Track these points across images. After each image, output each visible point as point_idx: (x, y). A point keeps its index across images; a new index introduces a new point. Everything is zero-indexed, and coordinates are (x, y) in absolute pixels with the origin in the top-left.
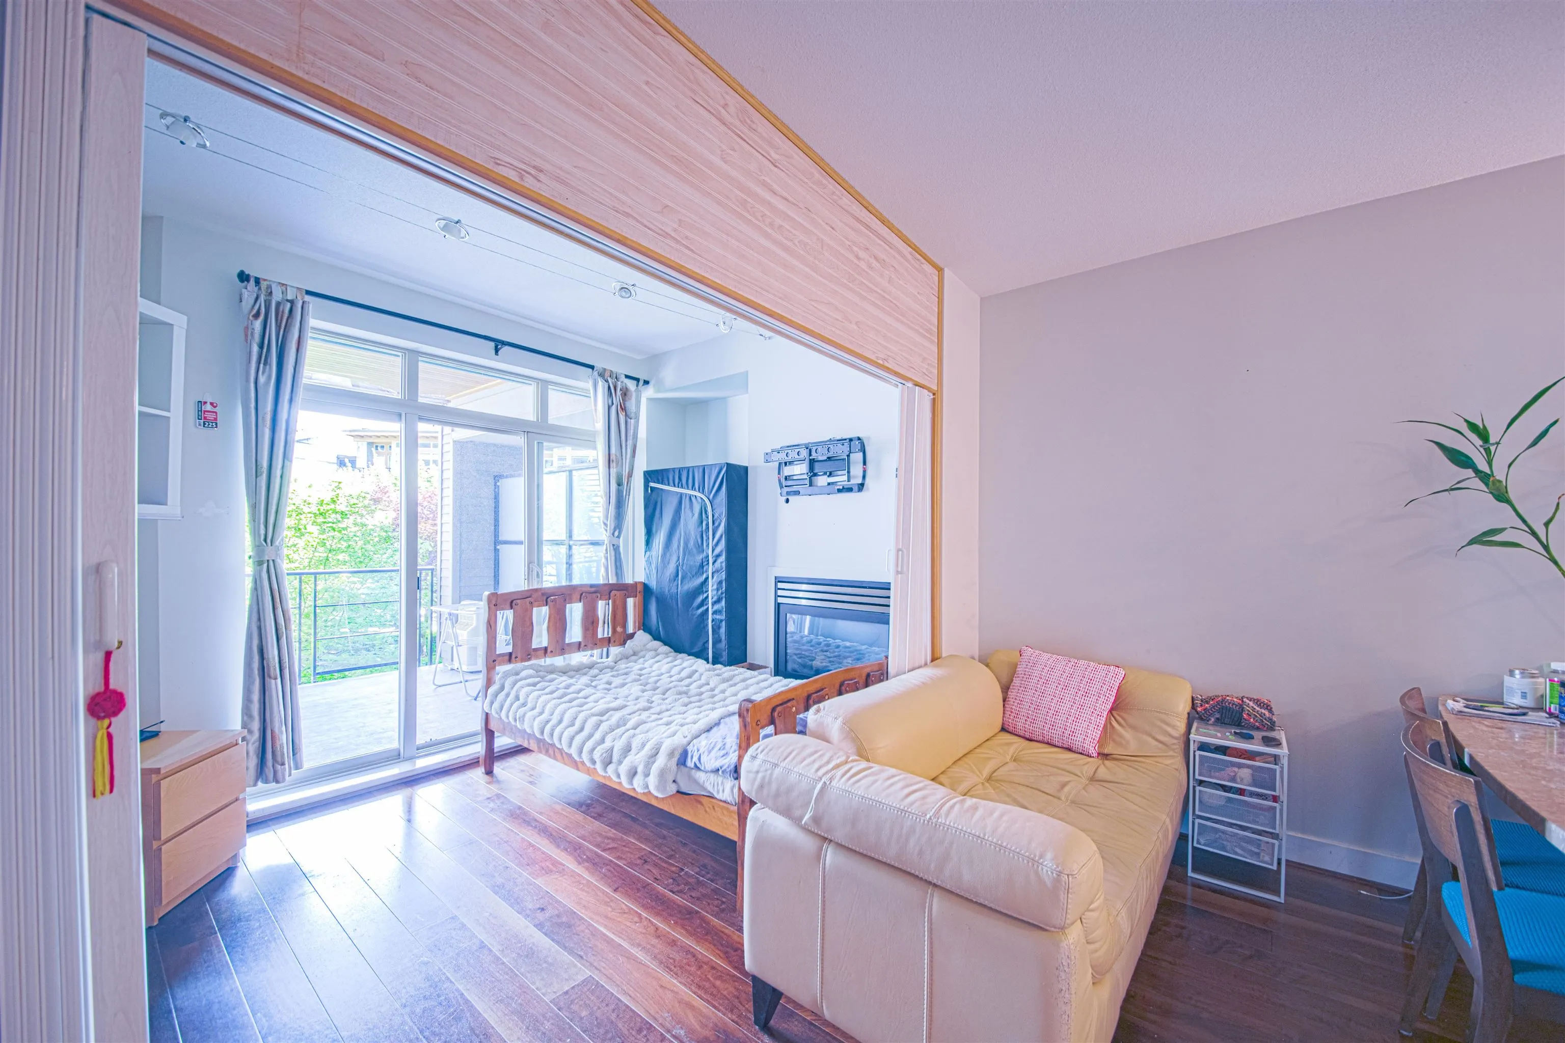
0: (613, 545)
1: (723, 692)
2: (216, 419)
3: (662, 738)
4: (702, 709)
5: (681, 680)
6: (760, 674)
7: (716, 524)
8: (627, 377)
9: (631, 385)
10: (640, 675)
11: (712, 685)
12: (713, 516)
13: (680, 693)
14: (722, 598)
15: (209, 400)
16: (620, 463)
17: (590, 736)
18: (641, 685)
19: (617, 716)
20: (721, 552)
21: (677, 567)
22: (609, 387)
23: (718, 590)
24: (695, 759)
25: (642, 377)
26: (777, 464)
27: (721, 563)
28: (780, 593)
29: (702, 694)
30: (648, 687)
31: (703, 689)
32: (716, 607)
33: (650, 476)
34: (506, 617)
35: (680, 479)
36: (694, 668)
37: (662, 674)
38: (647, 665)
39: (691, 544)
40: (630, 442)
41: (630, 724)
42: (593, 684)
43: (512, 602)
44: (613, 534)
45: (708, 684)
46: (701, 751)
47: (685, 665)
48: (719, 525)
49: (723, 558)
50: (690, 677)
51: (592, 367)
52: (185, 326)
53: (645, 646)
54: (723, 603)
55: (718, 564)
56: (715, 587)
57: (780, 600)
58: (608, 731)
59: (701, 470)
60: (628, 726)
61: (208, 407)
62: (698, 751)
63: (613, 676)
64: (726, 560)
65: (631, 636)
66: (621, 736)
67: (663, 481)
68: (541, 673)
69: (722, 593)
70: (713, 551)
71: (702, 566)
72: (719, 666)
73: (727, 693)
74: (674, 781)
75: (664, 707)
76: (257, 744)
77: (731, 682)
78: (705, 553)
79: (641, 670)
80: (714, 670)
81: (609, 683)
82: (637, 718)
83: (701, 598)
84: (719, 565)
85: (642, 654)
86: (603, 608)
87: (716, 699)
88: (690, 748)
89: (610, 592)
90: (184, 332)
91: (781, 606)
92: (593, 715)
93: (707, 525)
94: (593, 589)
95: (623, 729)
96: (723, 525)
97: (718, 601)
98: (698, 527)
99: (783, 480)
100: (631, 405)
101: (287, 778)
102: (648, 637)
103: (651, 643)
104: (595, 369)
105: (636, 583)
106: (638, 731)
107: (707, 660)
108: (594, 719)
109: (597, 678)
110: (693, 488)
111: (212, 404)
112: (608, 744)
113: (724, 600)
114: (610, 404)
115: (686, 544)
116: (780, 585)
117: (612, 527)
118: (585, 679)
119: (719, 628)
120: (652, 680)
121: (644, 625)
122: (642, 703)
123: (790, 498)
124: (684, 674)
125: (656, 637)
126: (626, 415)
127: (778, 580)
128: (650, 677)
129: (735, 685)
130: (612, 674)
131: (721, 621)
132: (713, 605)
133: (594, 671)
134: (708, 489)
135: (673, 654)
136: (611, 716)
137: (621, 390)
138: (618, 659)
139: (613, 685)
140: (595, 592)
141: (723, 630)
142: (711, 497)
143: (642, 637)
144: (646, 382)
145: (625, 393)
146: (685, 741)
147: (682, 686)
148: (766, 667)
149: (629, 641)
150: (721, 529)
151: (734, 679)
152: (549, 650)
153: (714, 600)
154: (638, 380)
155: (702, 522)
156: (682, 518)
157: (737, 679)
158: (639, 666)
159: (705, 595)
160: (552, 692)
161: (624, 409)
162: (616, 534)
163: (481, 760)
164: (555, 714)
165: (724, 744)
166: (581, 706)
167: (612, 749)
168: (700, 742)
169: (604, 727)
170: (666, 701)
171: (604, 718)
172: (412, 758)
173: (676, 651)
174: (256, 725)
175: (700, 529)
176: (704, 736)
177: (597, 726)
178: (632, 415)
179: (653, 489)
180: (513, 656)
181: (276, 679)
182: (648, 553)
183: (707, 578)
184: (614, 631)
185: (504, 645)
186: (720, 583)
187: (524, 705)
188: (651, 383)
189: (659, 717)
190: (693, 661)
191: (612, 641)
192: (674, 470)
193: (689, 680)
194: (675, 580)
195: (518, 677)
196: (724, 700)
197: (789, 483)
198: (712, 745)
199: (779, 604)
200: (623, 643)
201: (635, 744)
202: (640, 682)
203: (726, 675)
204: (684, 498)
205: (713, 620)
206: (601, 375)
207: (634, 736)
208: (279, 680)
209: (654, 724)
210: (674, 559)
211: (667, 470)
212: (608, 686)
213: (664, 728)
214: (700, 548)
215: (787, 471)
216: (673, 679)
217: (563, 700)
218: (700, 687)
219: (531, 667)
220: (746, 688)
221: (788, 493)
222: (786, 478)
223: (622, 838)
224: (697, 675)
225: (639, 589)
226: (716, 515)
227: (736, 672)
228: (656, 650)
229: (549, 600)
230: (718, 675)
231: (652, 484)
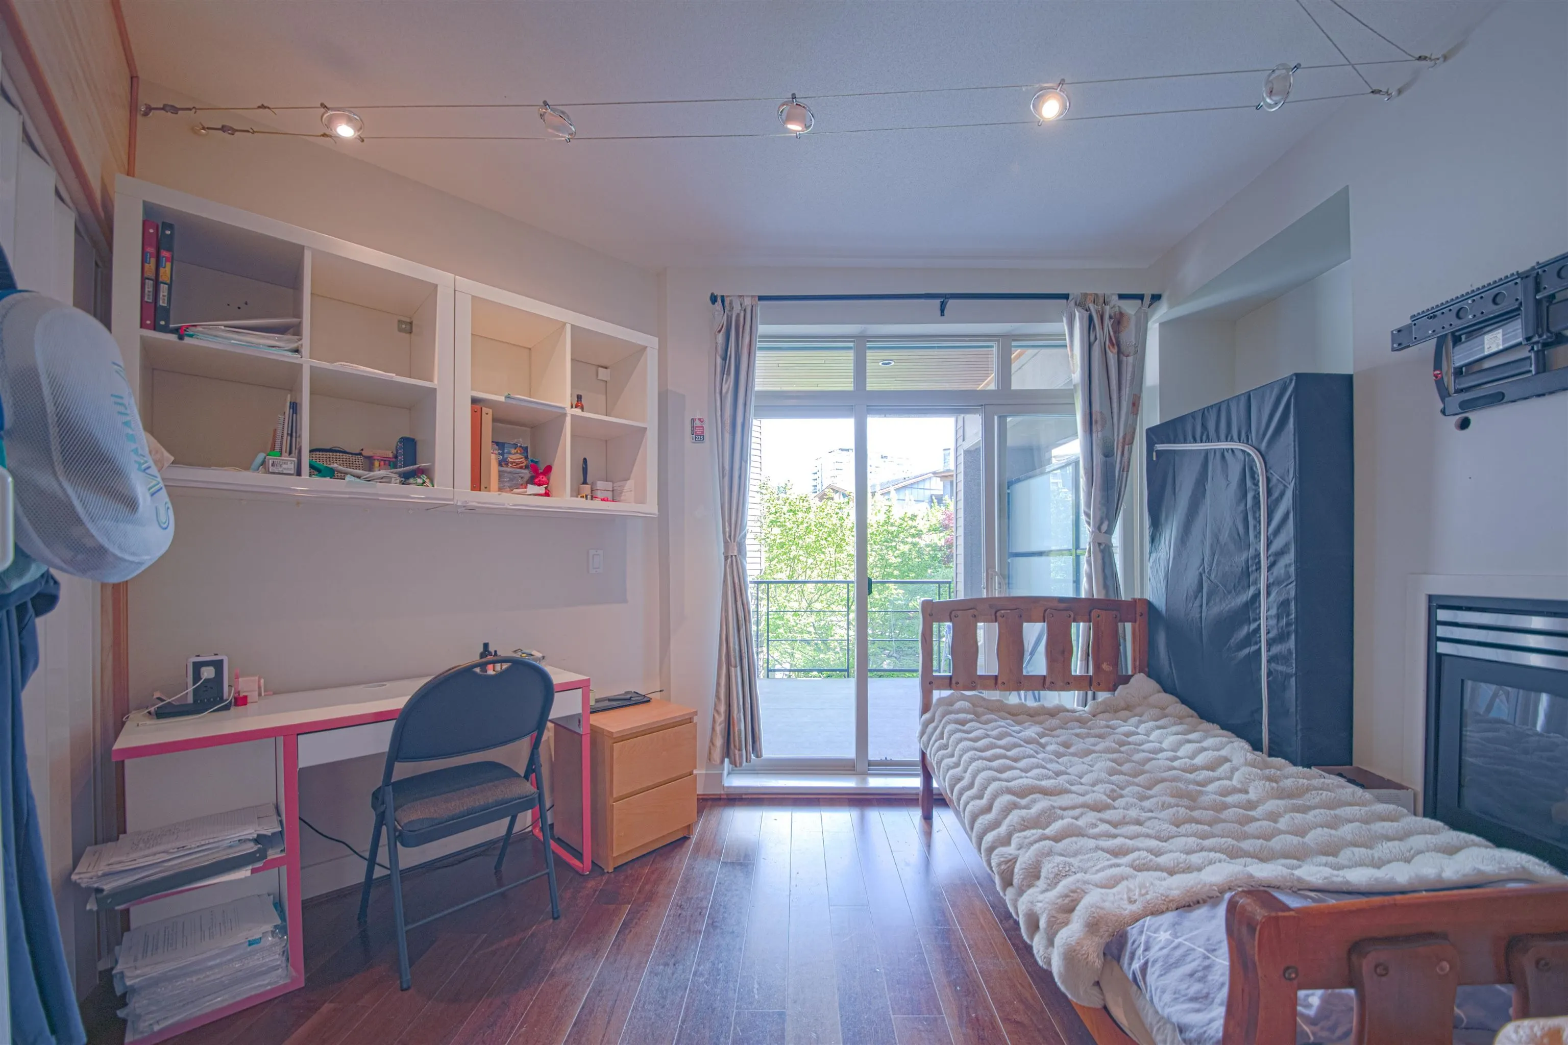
0: (1100, 544)
1: (1273, 817)
2: (703, 433)
3: (1086, 882)
4: (1208, 843)
5: (1193, 769)
6: (1380, 800)
7: (1276, 495)
8: (1121, 297)
9: (1130, 308)
10: (1122, 744)
11: (1252, 795)
12: (1268, 480)
13: (1179, 795)
14: (1289, 634)
15: (698, 417)
16: (1109, 423)
17: (996, 824)
18: (1113, 761)
19: (1042, 804)
20: (1287, 545)
21: (1201, 574)
22: (1091, 319)
23: (1279, 617)
24: (1136, 965)
25: (1148, 292)
26: (1432, 344)
27: (1286, 566)
28: (1441, 631)
29: (1225, 807)
30: (1126, 767)
31: (1229, 799)
32: (1276, 649)
33: (1154, 435)
34: (944, 633)
35: (1204, 427)
36: (1223, 753)
37: (1162, 750)
38: (1142, 728)
39: (1224, 537)
40: (1126, 391)
41: (1055, 827)
42: (1043, 741)
43: (951, 613)
44: (1099, 529)
45: (1247, 792)
46: (1152, 954)
47: (1206, 743)
48: (1282, 494)
49: (1290, 557)
50: (1211, 767)
51: (1066, 297)
52: (657, 347)
53: (1145, 698)
54: (1291, 643)
55: (1279, 569)
56: (1273, 611)
57: (1442, 648)
58: (1018, 827)
59: (1243, 401)
60: (1048, 831)
61: (698, 423)
62: (1147, 949)
63: (1077, 735)
64: (1296, 562)
65: (1126, 680)
66: (1031, 844)
67: (1176, 436)
68: (980, 710)
69: (1288, 624)
70: (1269, 544)
71: (1247, 575)
72: (1279, 761)
73: (1282, 824)
74: (1097, 983)
75: (1133, 813)
76: (723, 725)
77: (1299, 802)
78: (1252, 551)
79: (1128, 735)
80: (1267, 766)
81: (1066, 745)
82: (1069, 820)
83: (1244, 631)
84: (1283, 571)
85: (1138, 710)
86: (1079, 632)
87: (1251, 828)
88: (1133, 931)
89: (1090, 612)
90: (656, 352)
91: (1446, 664)
92: (1010, 791)
93: (1256, 498)
94: (1063, 605)
95: (1037, 832)
96: (1289, 494)
97: (1282, 637)
98: (1239, 503)
99: (1450, 382)
100: (1128, 336)
101: (744, 763)
102: (1152, 685)
103: (1156, 695)
104: (1070, 298)
105: (1135, 600)
106: (1060, 846)
107: (1256, 746)
108: (1006, 798)
109: (1054, 733)
110: (1228, 438)
111: (700, 419)
112: (1011, 850)
113: (1293, 637)
114: (1092, 338)
115: (1216, 537)
116: (1442, 615)
117: (1098, 518)
118: (1031, 731)
119: (1284, 688)
120: (1138, 757)
121: (1149, 667)
122: (1099, 794)
123: (1472, 416)
124: (1199, 760)
125: (1167, 689)
126: (1119, 352)
127: (1436, 603)
128: (1138, 751)
129: (1305, 810)
130: (1078, 731)
131: (1288, 676)
132: (1270, 644)
133: (1054, 722)
134: (1257, 432)
135: (1196, 720)
136: (1034, 801)
137: (1110, 317)
138: (1098, 711)
139: (1072, 750)
140: (1066, 609)
141: (1291, 693)
142: (1263, 446)
143: (1141, 683)
144: (1156, 298)
145: (1119, 320)
146: (1130, 909)
147: (1188, 782)
148: (1400, 787)
149: (1120, 687)
150: (1286, 503)
151: (1308, 796)
152: (999, 681)
153: (1271, 635)
154: (1141, 297)
155: (1245, 495)
156: (1208, 492)
157: (1312, 798)
158: (1126, 729)
159: (1253, 626)
160: (975, 740)
161: (1117, 344)
162: (1104, 527)
163: (920, 797)
164: (969, 771)
165: (1208, 968)
166: (1001, 770)
167: (1015, 860)
168: (1156, 931)
169: (1014, 817)
170: (1147, 804)
171: (1023, 802)
172: (864, 774)
173: (1201, 718)
174: (722, 708)
175: (1242, 507)
176: (1169, 917)
177: (1007, 810)
178: (1131, 350)
179: (1159, 453)
180: (954, 681)
181: (736, 667)
182: (1154, 555)
183: (1257, 595)
184: (1097, 667)
185: (943, 667)
186: (1284, 604)
187: (945, 747)
188: (1164, 299)
189: (1113, 831)
190: (1224, 739)
191: (1094, 683)
192: (1193, 415)
193: (1205, 774)
194: (1196, 598)
195: (950, 708)
196: (1268, 838)
197: (1467, 382)
198: (1178, 953)
199: (1440, 656)
200: (1113, 689)
201: (1047, 869)
202: (1115, 756)
203: (1288, 783)
204: (1211, 457)
205: (1269, 674)
206: (1081, 304)
207: (1050, 853)
208: (739, 668)
209: (1092, 843)
210: (1196, 562)
211: (1182, 419)
212: (1062, 749)
213: (1105, 859)
214: (1242, 541)
215: (1461, 356)
216: (1176, 764)
217: (983, 754)
218: (1225, 793)
219: (965, 698)
220: (1333, 824)
221: (1466, 406)
222: (1458, 372)
223: (1043, 1011)
224: (1227, 766)
225: (1139, 611)
226: (1275, 478)
227: (1316, 782)
228: (1163, 709)
229: (998, 614)
230: (1270, 779)
231: (1160, 447)
